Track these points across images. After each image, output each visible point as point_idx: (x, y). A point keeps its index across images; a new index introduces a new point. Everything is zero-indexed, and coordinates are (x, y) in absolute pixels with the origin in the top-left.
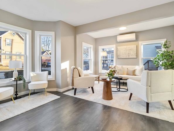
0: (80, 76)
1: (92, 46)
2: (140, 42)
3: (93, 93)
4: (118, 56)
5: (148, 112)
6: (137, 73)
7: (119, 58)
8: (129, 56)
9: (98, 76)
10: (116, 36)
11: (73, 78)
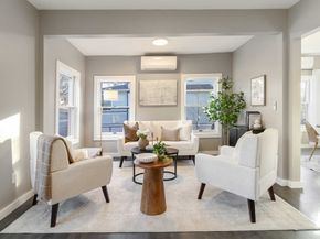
0: (71, 162)
1: (78, 74)
2: (183, 76)
3: (108, 201)
4: (139, 101)
5: (253, 220)
6: (183, 134)
7: (142, 106)
8: (163, 101)
9: (100, 149)
10: (140, 57)
11: (49, 172)
